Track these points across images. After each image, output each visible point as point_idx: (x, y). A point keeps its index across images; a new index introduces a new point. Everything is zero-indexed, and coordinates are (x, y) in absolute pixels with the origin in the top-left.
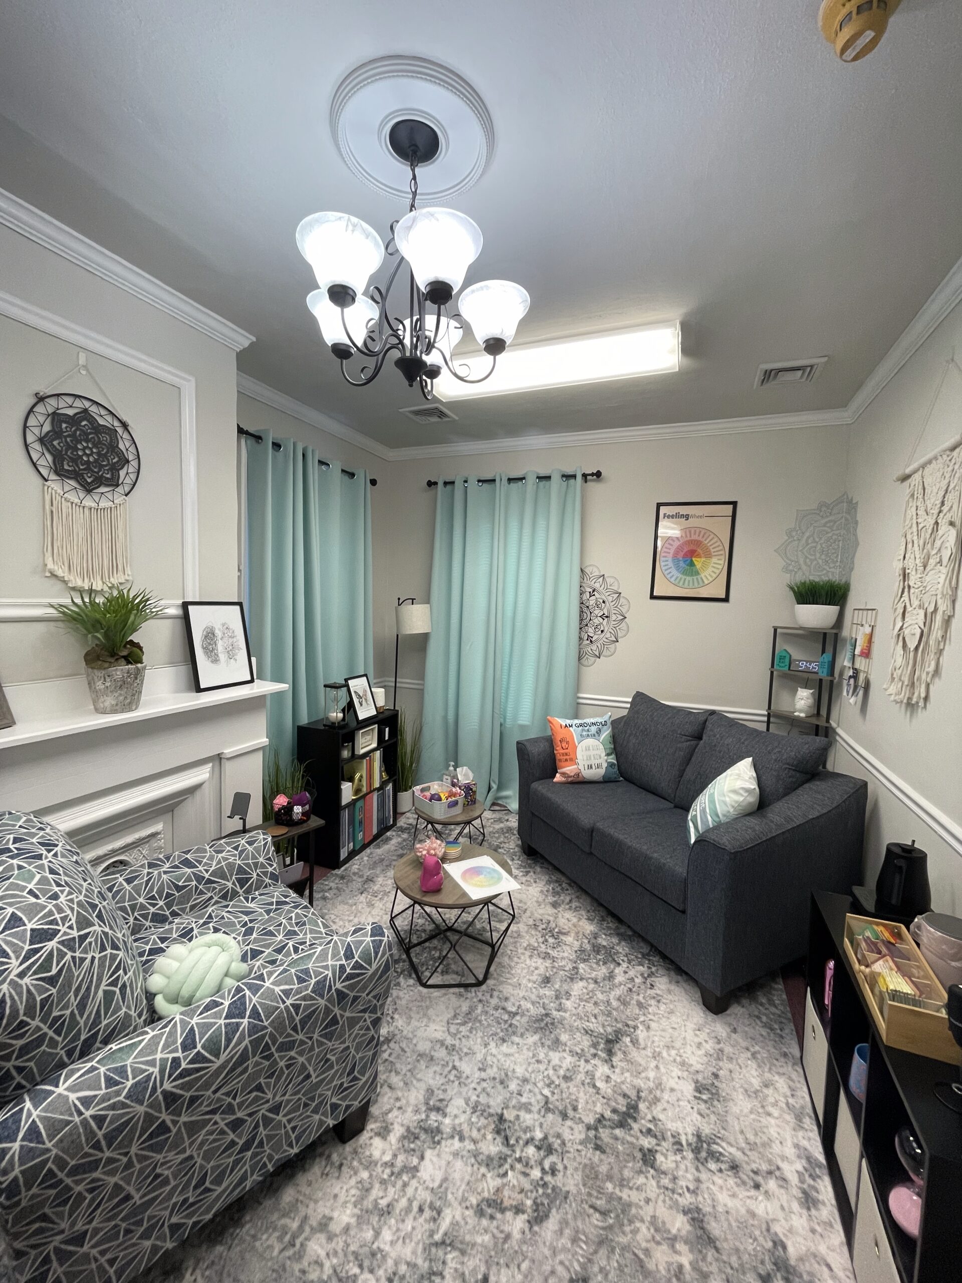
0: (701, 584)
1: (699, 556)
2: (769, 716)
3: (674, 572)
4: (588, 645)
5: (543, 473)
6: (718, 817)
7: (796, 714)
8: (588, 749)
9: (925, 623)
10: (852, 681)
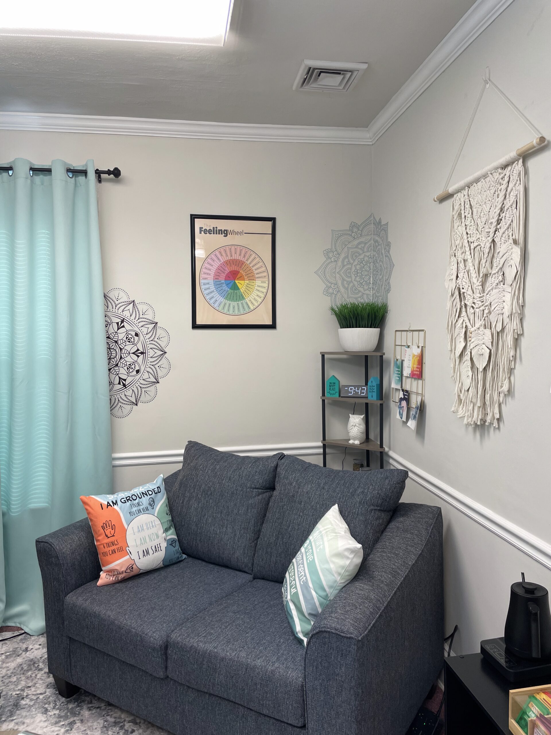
0: (247, 310)
1: (242, 278)
2: (324, 447)
3: (216, 296)
4: (120, 390)
5: (39, 163)
6: (324, 590)
7: (351, 442)
8: (141, 529)
9: (492, 343)
10: (404, 403)
